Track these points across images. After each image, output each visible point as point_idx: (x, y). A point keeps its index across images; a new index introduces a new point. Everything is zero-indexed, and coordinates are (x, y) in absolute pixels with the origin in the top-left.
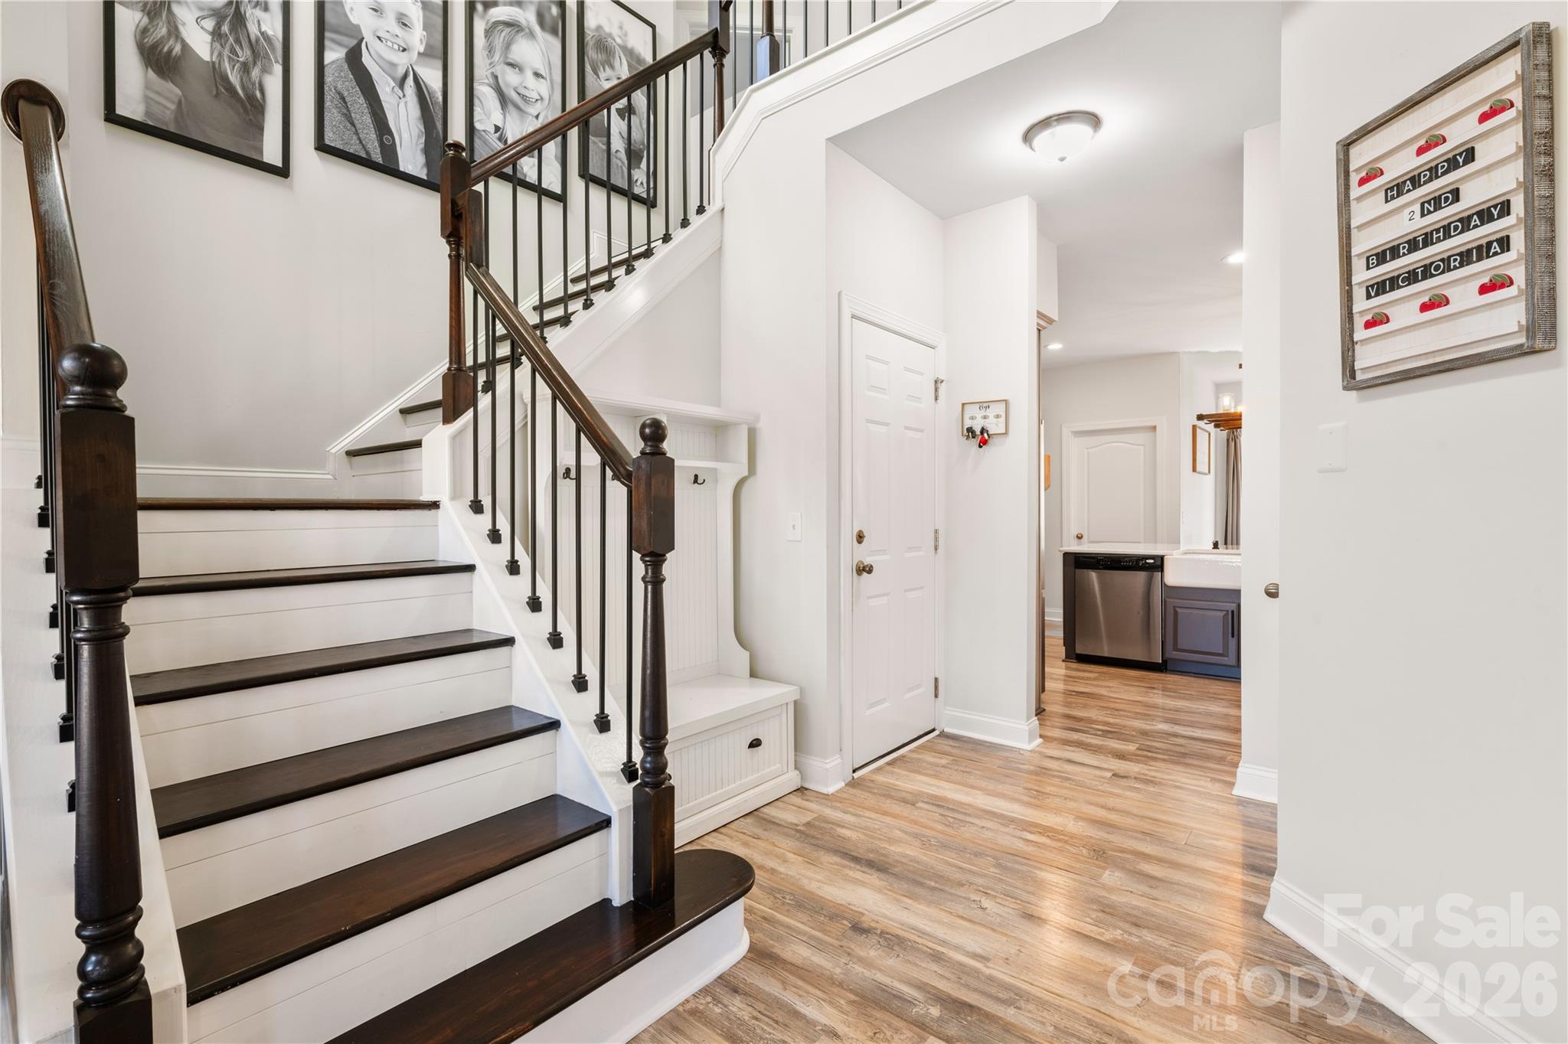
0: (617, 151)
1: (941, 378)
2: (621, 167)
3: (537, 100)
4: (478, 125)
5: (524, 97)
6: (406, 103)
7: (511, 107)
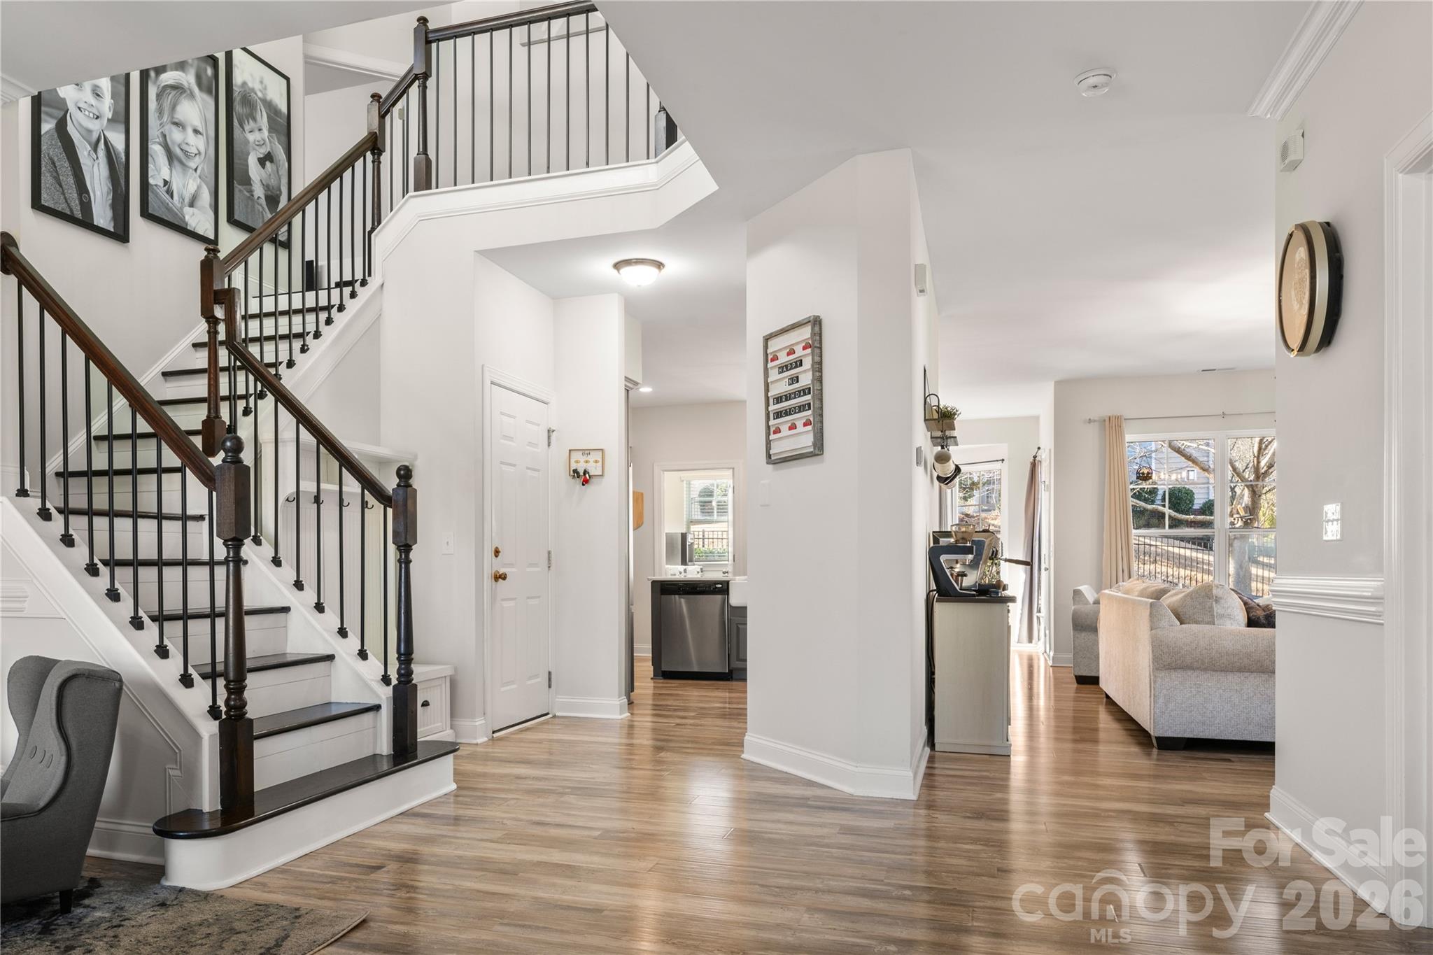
0: (259, 197)
1: (553, 428)
2: (262, 212)
3: (196, 155)
4: (151, 181)
5: (185, 153)
6: (98, 164)
7: (176, 163)
